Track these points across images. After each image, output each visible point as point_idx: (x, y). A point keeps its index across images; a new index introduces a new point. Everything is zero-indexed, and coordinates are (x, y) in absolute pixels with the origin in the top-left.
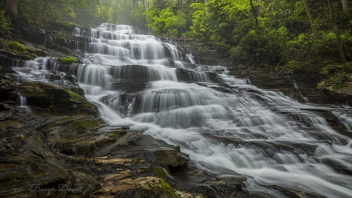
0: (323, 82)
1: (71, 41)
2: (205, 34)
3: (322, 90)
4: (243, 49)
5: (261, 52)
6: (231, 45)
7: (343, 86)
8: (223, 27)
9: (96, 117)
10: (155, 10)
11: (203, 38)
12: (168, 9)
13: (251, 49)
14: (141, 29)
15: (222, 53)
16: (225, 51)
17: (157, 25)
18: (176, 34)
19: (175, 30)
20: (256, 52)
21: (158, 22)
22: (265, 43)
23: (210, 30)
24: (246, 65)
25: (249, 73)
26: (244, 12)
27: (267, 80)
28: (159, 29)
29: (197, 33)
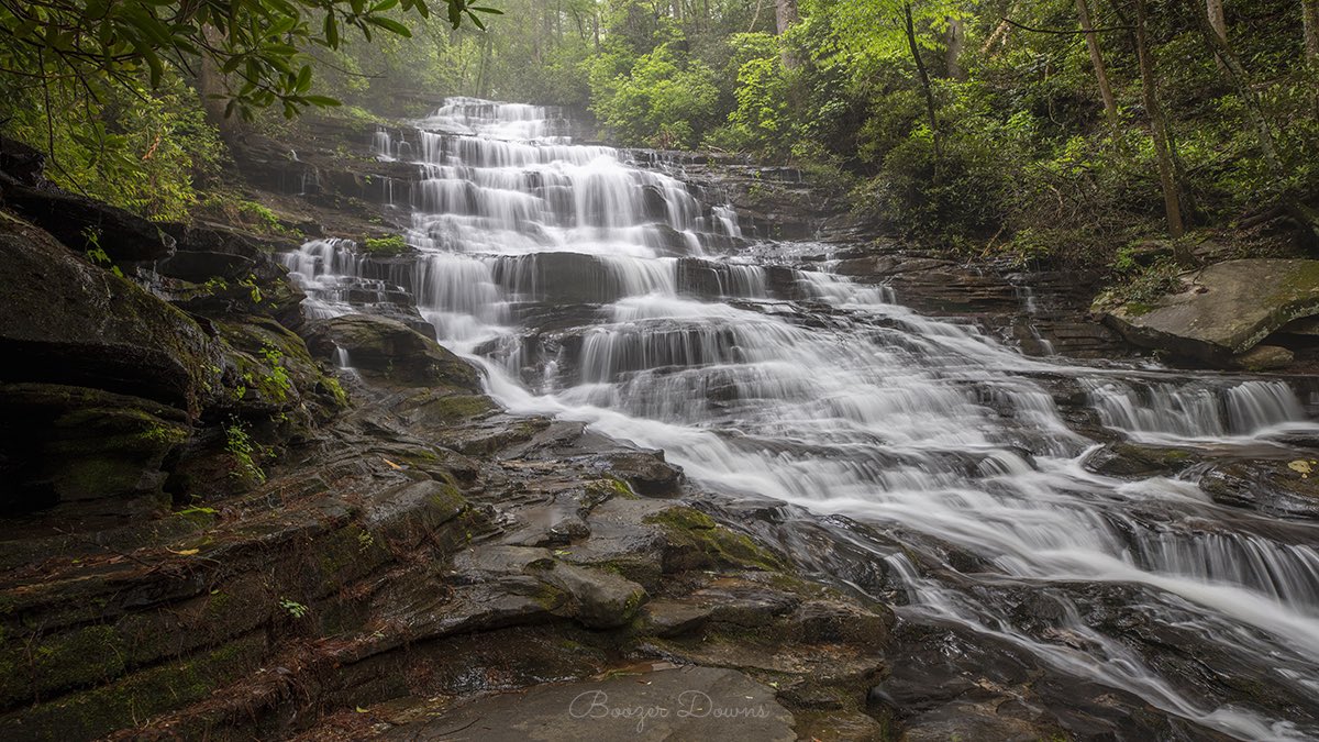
0: (1108, 294)
1: (372, 179)
2: (775, 136)
3: (1100, 318)
4: (892, 188)
5: (943, 198)
6: (856, 174)
7: (1153, 308)
8: (833, 114)
9: (475, 393)
10: (618, 52)
11: (771, 151)
12: (660, 51)
13: (913, 187)
14: (572, 118)
15: (827, 199)
16: (837, 193)
17: (623, 107)
18: (684, 138)
19: (680, 124)
20: (926, 200)
21: (629, 97)
22: (958, 167)
23: (793, 125)
24: (897, 238)
25: (899, 267)
26: (898, 67)
27: (945, 288)
28: (630, 119)
29: (751, 135)
